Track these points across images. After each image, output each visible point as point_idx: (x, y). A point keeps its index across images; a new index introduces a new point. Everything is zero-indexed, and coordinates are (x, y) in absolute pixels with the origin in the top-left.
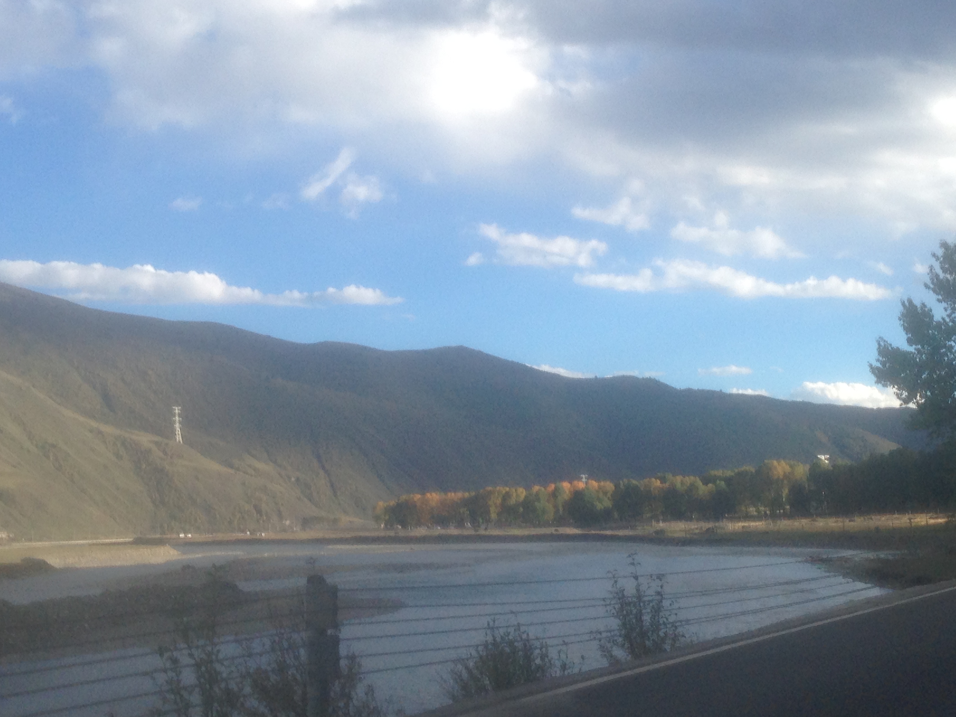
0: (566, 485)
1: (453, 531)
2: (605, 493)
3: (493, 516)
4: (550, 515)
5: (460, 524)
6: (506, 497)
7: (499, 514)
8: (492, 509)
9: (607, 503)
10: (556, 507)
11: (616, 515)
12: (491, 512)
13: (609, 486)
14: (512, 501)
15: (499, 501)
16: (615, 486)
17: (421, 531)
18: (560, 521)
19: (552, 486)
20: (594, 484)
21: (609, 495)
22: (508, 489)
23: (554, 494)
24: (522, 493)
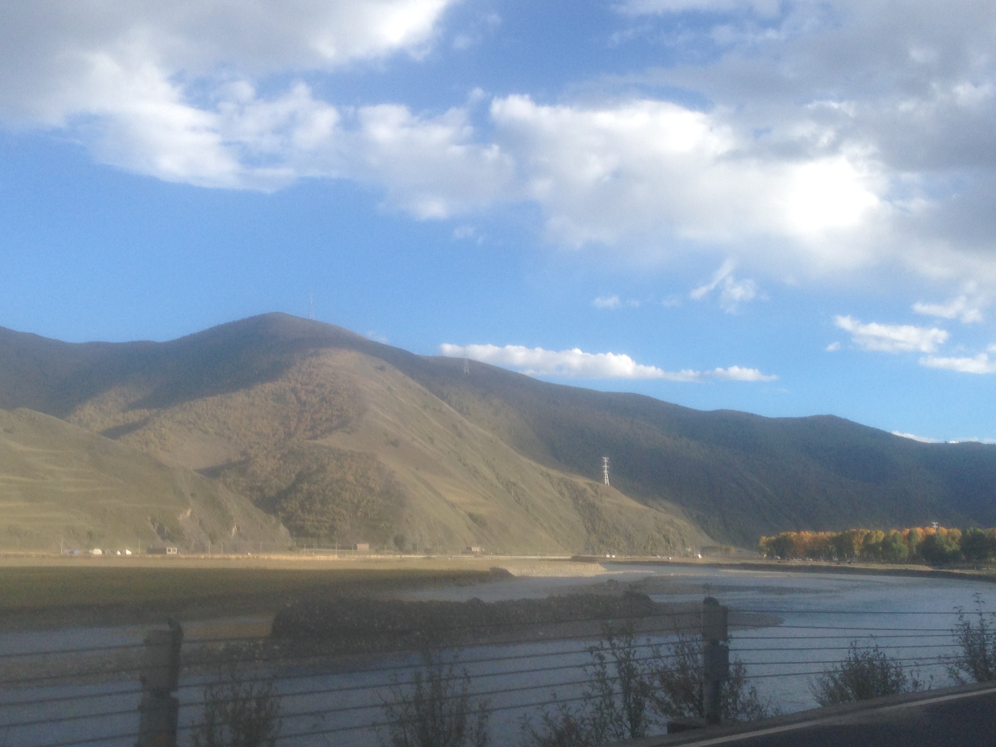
0: (919, 530)
1: (824, 563)
2: (954, 538)
3: (857, 552)
4: (905, 553)
5: (829, 557)
6: (868, 536)
7: (862, 551)
8: (856, 547)
9: (955, 547)
10: (910, 547)
11: (963, 557)
12: (855, 549)
13: (957, 532)
14: (873, 541)
15: (861, 541)
16: (962, 533)
17: (797, 562)
18: (913, 559)
19: (908, 530)
20: (944, 530)
21: (957, 540)
22: (869, 531)
23: (909, 537)
24: (881, 534)
